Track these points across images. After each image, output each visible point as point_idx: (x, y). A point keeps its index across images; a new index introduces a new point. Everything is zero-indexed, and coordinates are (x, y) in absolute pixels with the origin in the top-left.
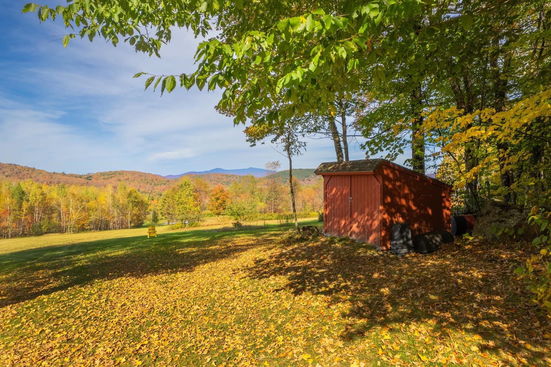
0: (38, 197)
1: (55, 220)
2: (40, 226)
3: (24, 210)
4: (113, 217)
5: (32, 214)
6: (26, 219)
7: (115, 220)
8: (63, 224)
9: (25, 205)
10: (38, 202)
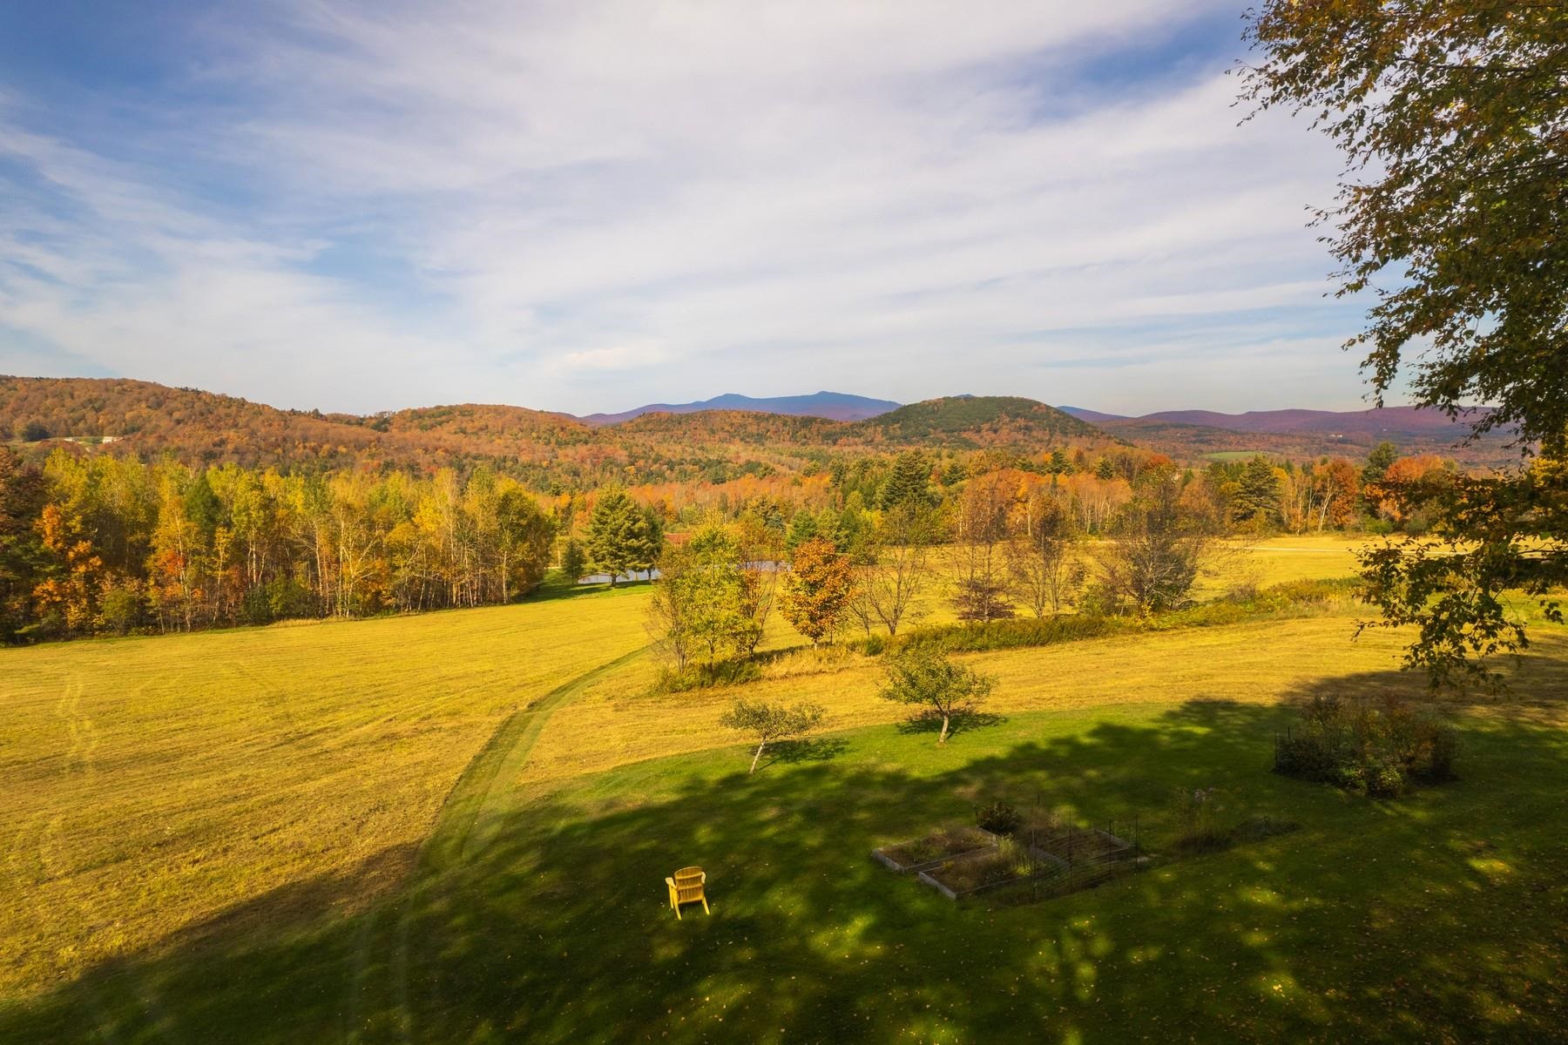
0: (254, 515)
1: (301, 580)
2: (265, 597)
3: (221, 553)
4: (461, 572)
5: (242, 563)
6: (227, 579)
7: (467, 577)
8: (323, 591)
9: (222, 538)
10: (254, 531)
